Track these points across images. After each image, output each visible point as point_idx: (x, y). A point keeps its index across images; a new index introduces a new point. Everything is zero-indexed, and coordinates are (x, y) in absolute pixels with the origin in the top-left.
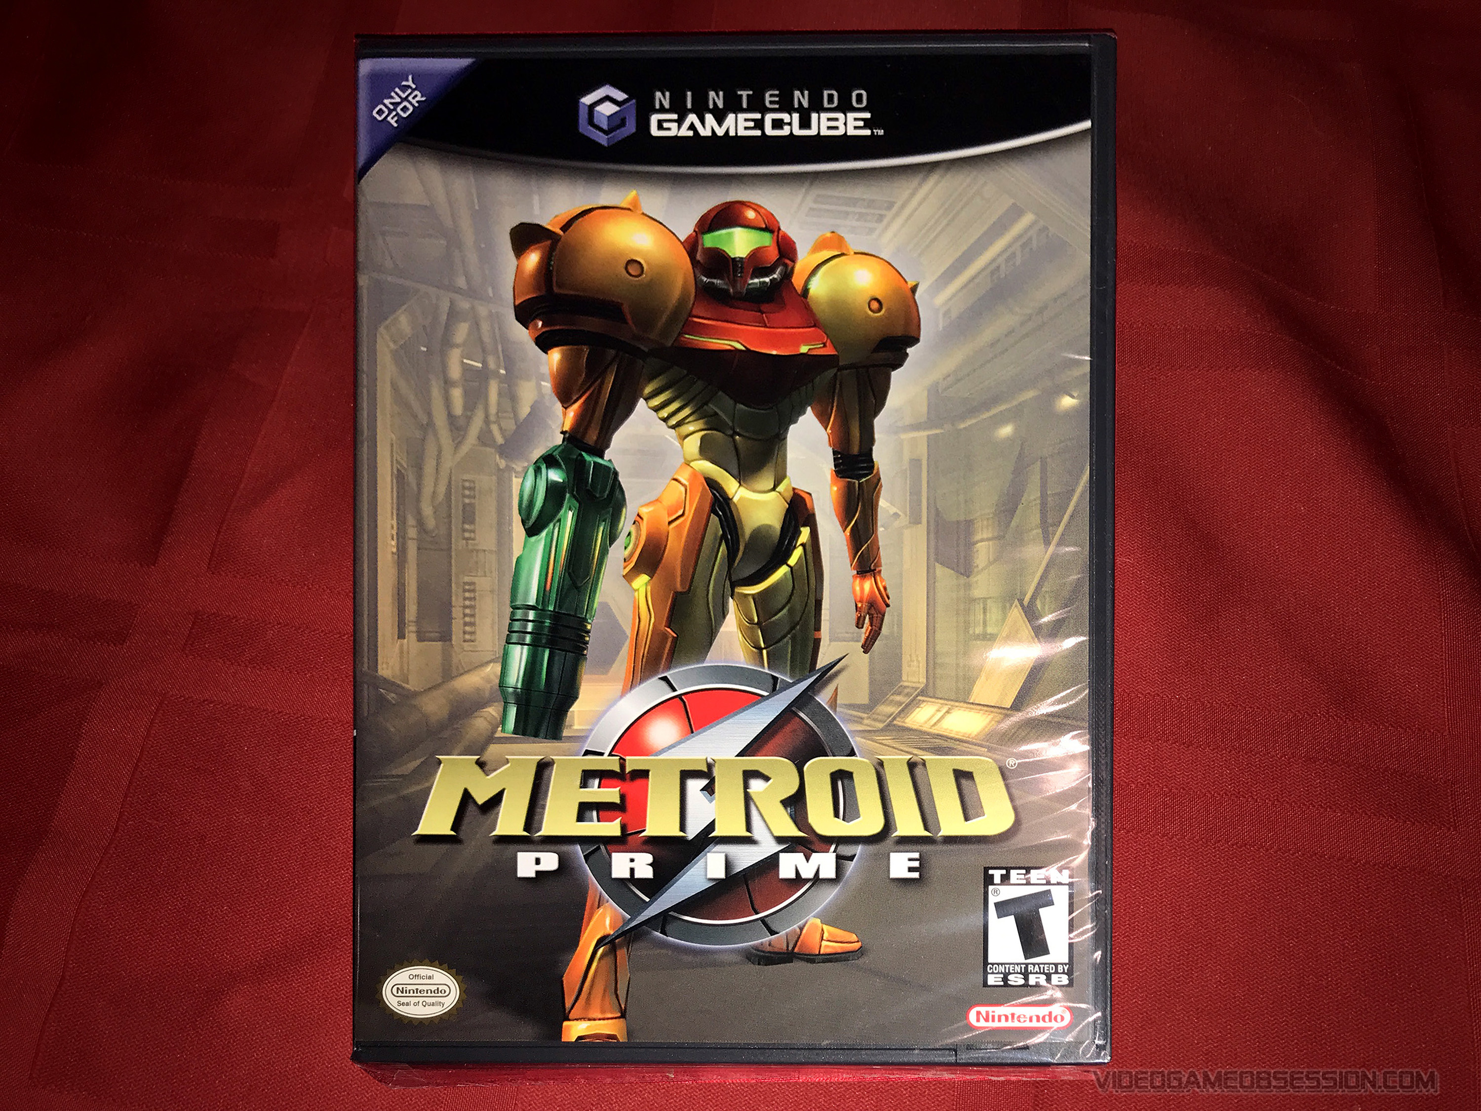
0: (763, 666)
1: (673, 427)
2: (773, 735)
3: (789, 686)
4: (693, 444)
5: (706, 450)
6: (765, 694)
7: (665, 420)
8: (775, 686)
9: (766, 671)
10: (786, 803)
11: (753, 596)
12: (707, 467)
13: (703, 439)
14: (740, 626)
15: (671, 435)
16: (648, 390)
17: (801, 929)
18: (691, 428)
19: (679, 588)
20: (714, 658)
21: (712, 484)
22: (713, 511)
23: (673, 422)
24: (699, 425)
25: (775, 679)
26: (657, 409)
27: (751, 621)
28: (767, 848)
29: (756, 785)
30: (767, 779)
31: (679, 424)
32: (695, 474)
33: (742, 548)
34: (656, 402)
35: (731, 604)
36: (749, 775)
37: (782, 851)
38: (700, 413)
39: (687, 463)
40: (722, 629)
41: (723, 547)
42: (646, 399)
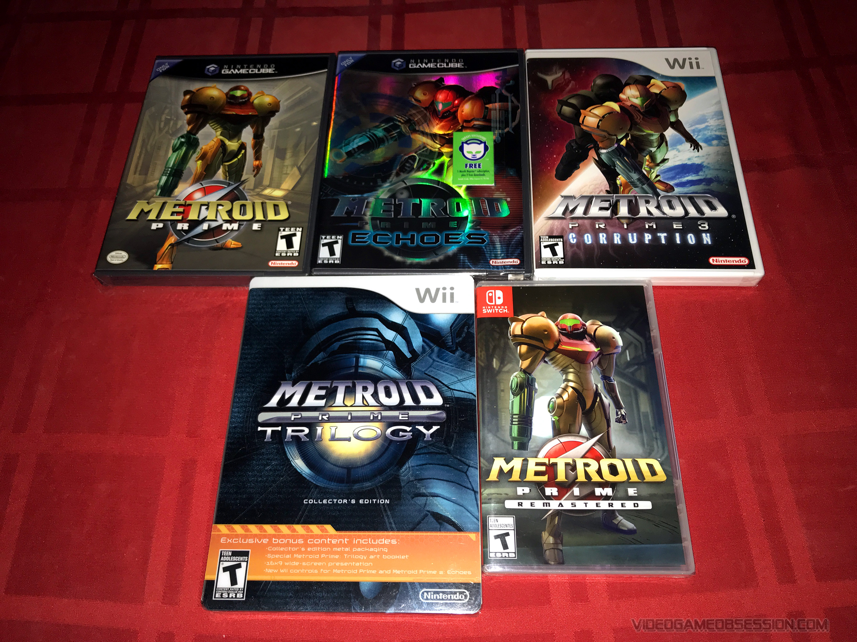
0: (227, 180)
1: (215, 130)
2: (227, 196)
3: (232, 185)
4: (219, 133)
5: (221, 134)
6: (226, 186)
7: (213, 128)
8: (229, 185)
9: (228, 181)
10: (227, 212)
11: (228, 165)
12: (221, 137)
13: (221, 132)
14: (223, 171)
15: (213, 131)
16: (210, 122)
17: (226, 242)
18: (219, 130)
19: (209, 163)
20: (214, 179)
21: (222, 141)
22: (221, 147)
23: (215, 128)
24: (221, 129)
25: (229, 183)
26: (211, 126)
27: (226, 170)
28: (220, 222)
29: (220, 208)
30: (222, 206)
31: (217, 129)
32: (218, 139)
33: (227, 155)
34: (212, 125)
35: (221, 167)
36: (218, 205)
37: (225, 223)
38: (221, 127)
39: (217, 137)
40: (218, 172)
41: (222, 155)
42: (209, 124)
